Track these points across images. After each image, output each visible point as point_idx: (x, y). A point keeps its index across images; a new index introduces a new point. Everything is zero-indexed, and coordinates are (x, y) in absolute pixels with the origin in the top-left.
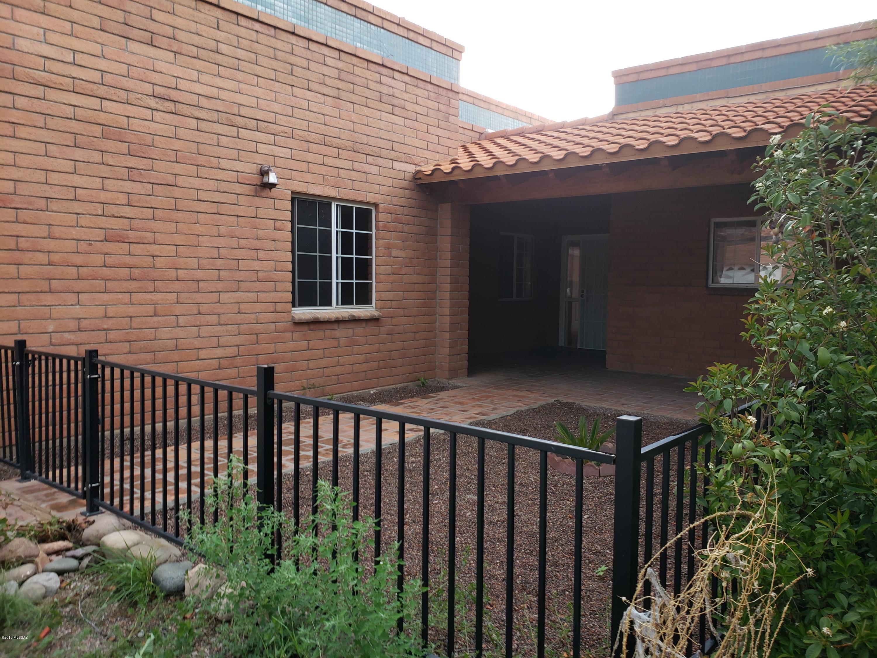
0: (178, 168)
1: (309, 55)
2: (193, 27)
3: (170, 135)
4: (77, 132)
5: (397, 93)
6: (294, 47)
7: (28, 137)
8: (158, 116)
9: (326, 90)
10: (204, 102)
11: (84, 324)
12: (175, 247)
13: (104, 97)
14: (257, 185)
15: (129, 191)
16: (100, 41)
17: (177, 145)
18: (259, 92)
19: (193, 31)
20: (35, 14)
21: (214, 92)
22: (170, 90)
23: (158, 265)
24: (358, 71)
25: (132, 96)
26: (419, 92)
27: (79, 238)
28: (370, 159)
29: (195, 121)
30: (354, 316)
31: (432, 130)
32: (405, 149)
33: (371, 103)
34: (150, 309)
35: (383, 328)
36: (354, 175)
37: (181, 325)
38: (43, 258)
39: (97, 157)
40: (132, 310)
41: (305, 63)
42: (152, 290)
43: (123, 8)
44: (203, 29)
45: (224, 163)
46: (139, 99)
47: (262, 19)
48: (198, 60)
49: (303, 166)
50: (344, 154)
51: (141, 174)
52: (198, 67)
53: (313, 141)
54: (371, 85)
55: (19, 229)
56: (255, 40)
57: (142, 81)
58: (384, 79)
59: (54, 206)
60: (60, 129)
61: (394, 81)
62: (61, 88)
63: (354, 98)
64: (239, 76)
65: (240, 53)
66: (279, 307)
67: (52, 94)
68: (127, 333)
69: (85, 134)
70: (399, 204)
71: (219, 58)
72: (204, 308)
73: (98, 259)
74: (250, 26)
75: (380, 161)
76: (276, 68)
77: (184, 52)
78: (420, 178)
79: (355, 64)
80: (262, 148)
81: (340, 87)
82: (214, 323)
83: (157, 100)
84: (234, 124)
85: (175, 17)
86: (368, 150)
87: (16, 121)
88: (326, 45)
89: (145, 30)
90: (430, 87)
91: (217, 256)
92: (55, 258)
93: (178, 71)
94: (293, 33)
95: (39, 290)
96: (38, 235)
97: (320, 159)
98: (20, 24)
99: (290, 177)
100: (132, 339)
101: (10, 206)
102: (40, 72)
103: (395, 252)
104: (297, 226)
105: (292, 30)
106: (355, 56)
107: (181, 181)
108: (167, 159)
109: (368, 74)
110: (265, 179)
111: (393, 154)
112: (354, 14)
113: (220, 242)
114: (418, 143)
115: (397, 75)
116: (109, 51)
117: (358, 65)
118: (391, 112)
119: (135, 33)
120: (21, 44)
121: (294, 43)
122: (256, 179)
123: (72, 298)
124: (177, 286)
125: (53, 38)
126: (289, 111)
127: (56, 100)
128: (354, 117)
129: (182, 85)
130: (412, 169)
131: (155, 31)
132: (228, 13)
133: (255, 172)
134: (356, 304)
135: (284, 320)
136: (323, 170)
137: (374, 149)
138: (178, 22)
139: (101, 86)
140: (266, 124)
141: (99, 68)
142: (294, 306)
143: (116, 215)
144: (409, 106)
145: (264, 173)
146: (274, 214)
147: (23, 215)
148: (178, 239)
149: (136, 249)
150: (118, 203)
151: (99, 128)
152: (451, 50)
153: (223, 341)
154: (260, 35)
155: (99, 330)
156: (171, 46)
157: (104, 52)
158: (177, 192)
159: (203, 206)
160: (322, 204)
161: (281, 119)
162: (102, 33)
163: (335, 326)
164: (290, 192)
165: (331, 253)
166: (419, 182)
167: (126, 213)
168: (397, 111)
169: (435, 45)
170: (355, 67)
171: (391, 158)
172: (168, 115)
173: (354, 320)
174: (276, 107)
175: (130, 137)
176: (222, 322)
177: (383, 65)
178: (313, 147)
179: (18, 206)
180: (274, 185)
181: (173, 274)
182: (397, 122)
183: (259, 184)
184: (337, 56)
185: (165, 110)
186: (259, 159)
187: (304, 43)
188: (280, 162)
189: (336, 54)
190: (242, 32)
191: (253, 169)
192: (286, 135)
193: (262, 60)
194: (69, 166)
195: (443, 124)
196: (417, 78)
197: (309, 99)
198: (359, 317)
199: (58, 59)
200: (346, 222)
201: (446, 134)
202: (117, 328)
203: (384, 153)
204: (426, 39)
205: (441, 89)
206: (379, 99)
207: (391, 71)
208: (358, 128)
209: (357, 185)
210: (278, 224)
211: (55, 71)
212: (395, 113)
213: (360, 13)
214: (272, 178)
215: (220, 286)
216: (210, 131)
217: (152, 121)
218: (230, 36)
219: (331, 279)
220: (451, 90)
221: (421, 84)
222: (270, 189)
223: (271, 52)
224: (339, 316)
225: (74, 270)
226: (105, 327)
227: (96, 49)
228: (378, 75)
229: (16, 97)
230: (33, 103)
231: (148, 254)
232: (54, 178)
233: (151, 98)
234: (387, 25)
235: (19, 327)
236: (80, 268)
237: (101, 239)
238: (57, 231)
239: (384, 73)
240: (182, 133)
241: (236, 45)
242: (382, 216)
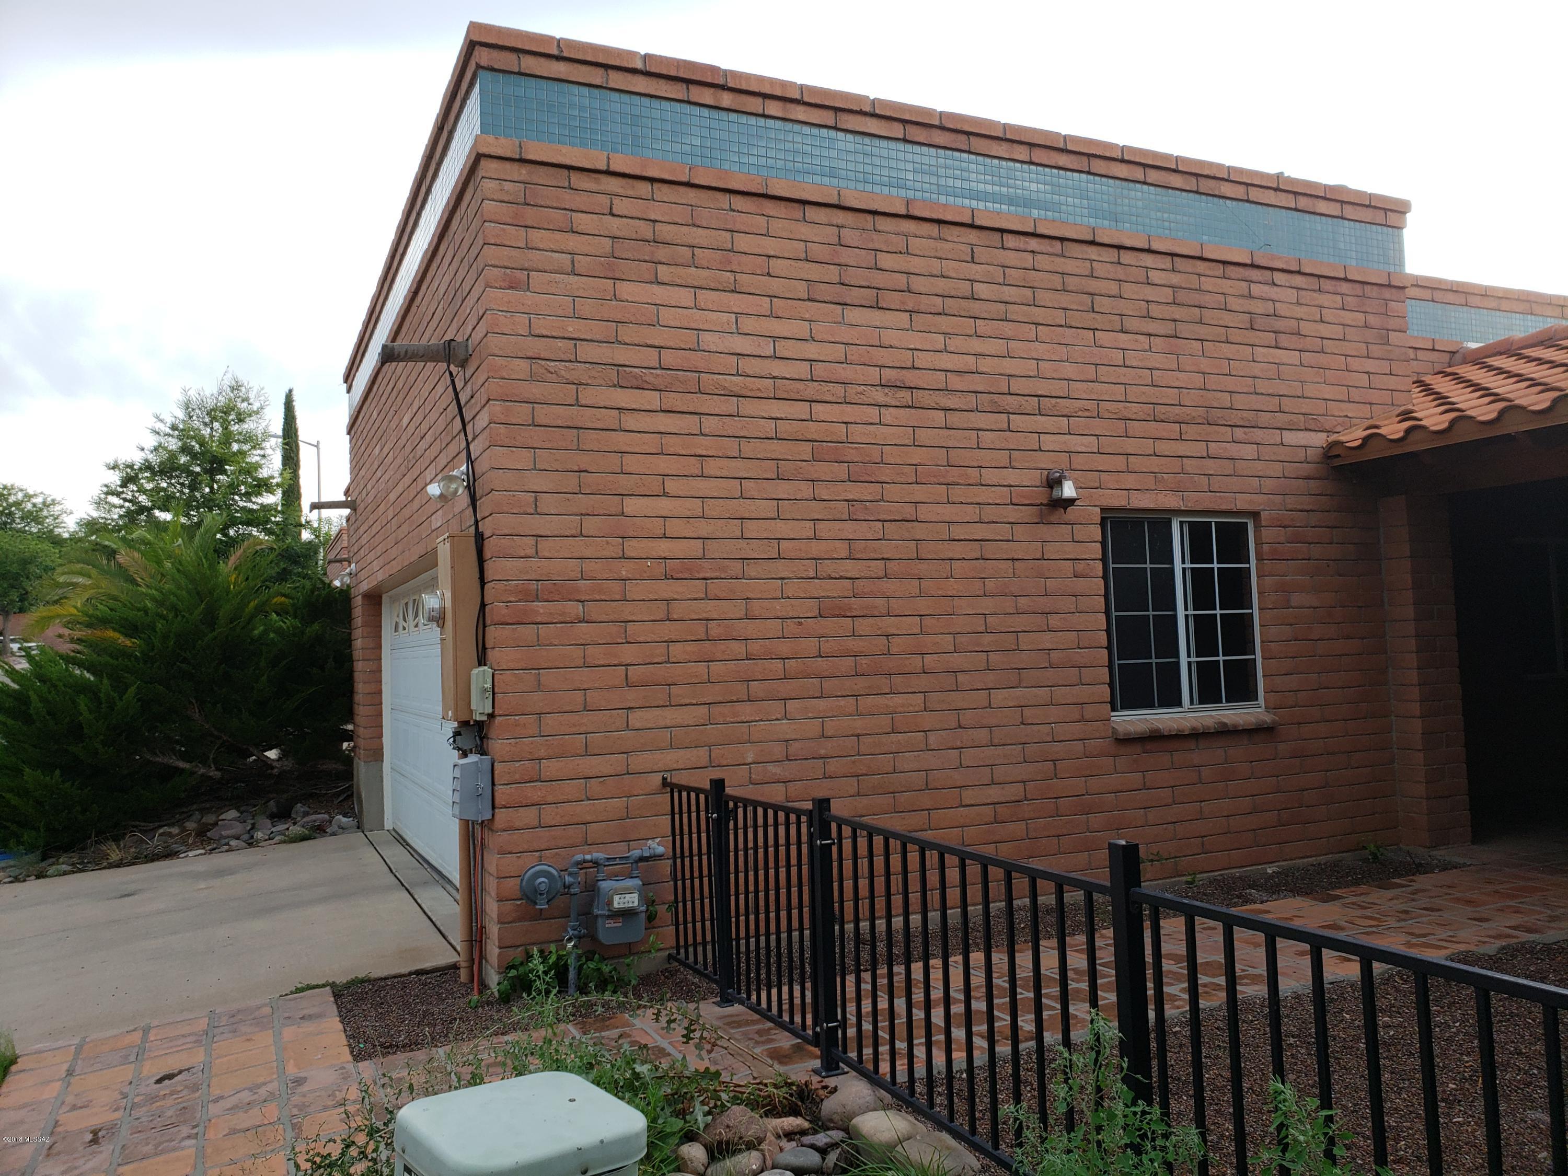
0: (919, 493)
1: (1120, 273)
2: (936, 266)
3: (907, 442)
4: (779, 457)
5: (1282, 309)
6: (1095, 264)
7: (719, 474)
8: (889, 415)
9: (1152, 327)
10: (956, 382)
11: (795, 747)
12: (918, 618)
13: (814, 398)
14: (1041, 504)
15: (851, 537)
16: (807, 316)
17: (917, 455)
18: (1039, 350)
19: (935, 272)
20: (724, 294)
21: (970, 362)
22: (904, 372)
23: (894, 650)
24: (1207, 284)
25: (852, 390)
26: (1324, 299)
27: (785, 614)
28: (1239, 433)
29: (941, 413)
30: (1225, 724)
31: (1355, 364)
32: (1306, 405)
33: (1235, 335)
34: (884, 722)
35: (1282, 747)
36: (1211, 466)
37: (932, 747)
38: (738, 648)
39: (805, 490)
40: (859, 724)
41: (1113, 288)
42: (887, 691)
43: (837, 261)
44: (950, 267)
45: (989, 476)
46: (861, 393)
47: (1041, 230)
48: (944, 317)
49: (1120, 463)
50: (1191, 431)
51: (866, 508)
52: (944, 329)
53: (1133, 417)
54: (1234, 303)
55: (710, 609)
56: (1030, 266)
57: (865, 365)
58: (1256, 289)
59: (752, 570)
60: (759, 456)
61: (1275, 288)
62: (759, 395)
63: (1202, 331)
64: (1008, 329)
65: (1009, 293)
66: (1089, 711)
67: (748, 407)
68: (854, 762)
69: (790, 458)
70: (1299, 507)
71: (976, 308)
72: (967, 718)
73: (810, 645)
74: (1022, 246)
75: (1258, 435)
76: (1064, 306)
77: (922, 308)
78: (1338, 456)
79: (1202, 272)
80: (1048, 442)
81: (1177, 317)
82: (984, 743)
83: (886, 390)
84: (1001, 409)
85: (909, 258)
86: (1235, 418)
87: (704, 453)
88: (1149, 251)
89: (869, 287)
90: (1345, 287)
91: (982, 629)
92: (755, 647)
93: (915, 340)
94: (1093, 243)
95: (734, 698)
96: (733, 616)
97: (1147, 446)
98: (706, 313)
99: (1097, 485)
100: (861, 772)
101: (698, 576)
102: (733, 378)
103: (1296, 599)
104: (1112, 566)
105: (1089, 237)
106: (1201, 258)
107: (924, 512)
108: (902, 480)
109: (1226, 286)
110: (1056, 493)
111: (1282, 419)
112: (1195, 189)
113: (987, 605)
114: (1328, 392)
115: (1279, 278)
116: (820, 330)
117: (1208, 273)
118: (1274, 343)
119: (855, 295)
120: (709, 340)
121: (1094, 257)
122: (1041, 495)
123: (776, 708)
124: (923, 682)
125: (748, 324)
126: (1090, 372)
127: (753, 414)
128: (1205, 365)
129: (923, 360)
130: (1319, 440)
131: (881, 286)
132: (988, 232)
133: (1038, 484)
134: (1227, 701)
135: (1098, 735)
136: (1154, 464)
137: (1245, 414)
138: (916, 264)
139: (810, 384)
140: (1054, 401)
141: (807, 357)
142: (1113, 710)
143: (833, 575)
144: (1306, 328)
145: (1054, 483)
146: (1072, 550)
147: (715, 587)
148: (922, 605)
149: (863, 626)
150: (836, 556)
151: (808, 447)
152: (1382, 212)
153: (999, 773)
154: (1039, 257)
155: (813, 758)
156: (903, 303)
157: (814, 331)
158: (919, 531)
159: (957, 550)
160: (1153, 523)
161: (1079, 389)
162: (810, 304)
163: (1192, 744)
164: (1098, 510)
165: (1174, 608)
166: (1337, 462)
167: (847, 571)
168: (1284, 340)
169: (1349, 211)
170: (1202, 278)
171: (1279, 425)
172: (902, 410)
173: (1225, 732)
174: (1069, 370)
175: (851, 454)
176: (996, 741)
177: (1253, 266)
178: (1135, 428)
179: (708, 575)
180: (1071, 501)
181: (917, 661)
182: (1285, 360)
183: (1045, 502)
184: (1168, 265)
185: (898, 404)
186: (1045, 461)
187: (1112, 255)
188: (1078, 461)
189: (1166, 262)
190: (1010, 258)
191: (1035, 478)
192: (1087, 414)
193: (1044, 297)
194: (769, 508)
195: (1375, 350)
196: (1319, 276)
197: (1124, 347)
198: (1235, 726)
199: (754, 353)
200: (1199, 550)
201: (1384, 366)
202: (840, 754)
203: (1265, 419)
204: (1332, 204)
205: (1368, 288)
206: (1248, 326)
207: (1269, 273)
208: (1212, 382)
209: (1216, 483)
210: (1080, 566)
211: (751, 373)
212: (1280, 345)
213: (1205, 185)
214: (1068, 490)
215: (990, 678)
216: (965, 426)
217: (880, 423)
218: (991, 268)
219: (1178, 656)
220: (1389, 286)
221: (1327, 285)
222: (1065, 509)
223: (1057, 281)
224: (1196, 724)
225: (779, 664)
226: (823, 752)
227: (802, 329)
228: (1244, 284)
229: (703, 418)
230: (724, 423)
231: (879, 633)
232: (752, 528)
233: (878, 388)
234: (1254, 194)
235: (710, 756)
236: (786, 661)
237: (813, 615)
238: (756, 607)
239: (1254, 278)
240: (924, 436)
241: (1001, 281)
242: (1266, 534)
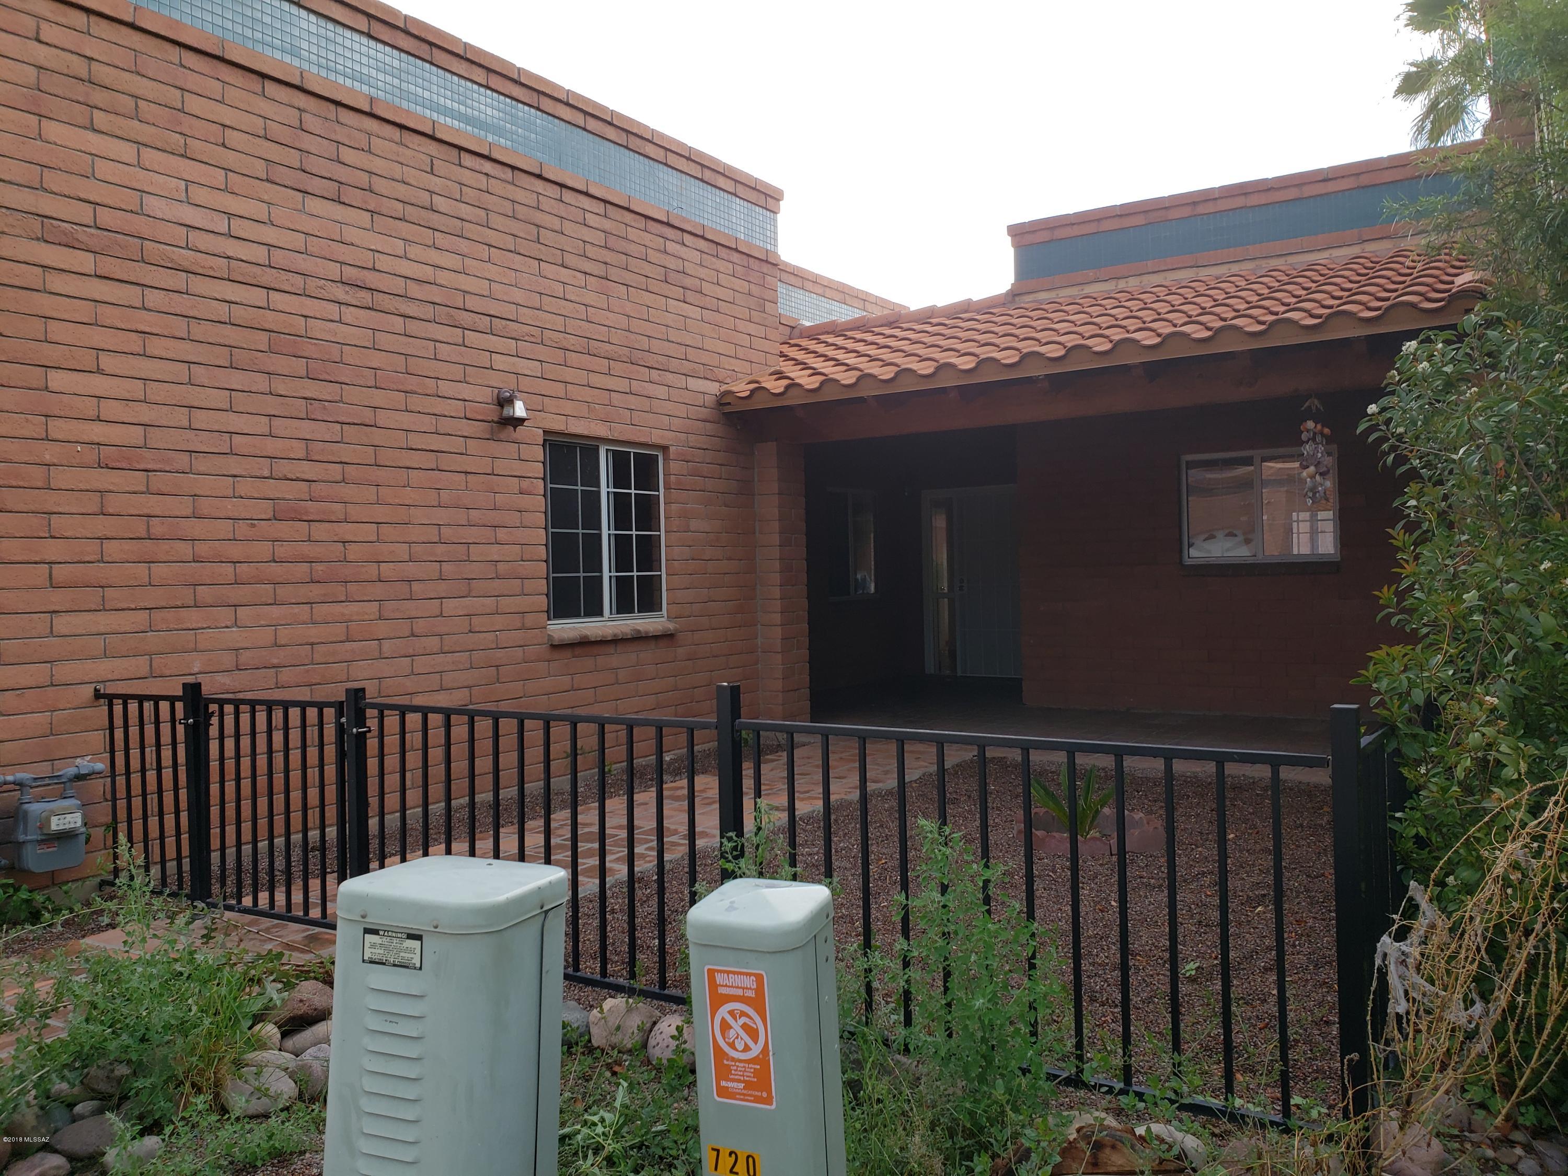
0: (379, 398)
1: (562, 210)
2: (397, 172)
3: (367, 344)
4: (233, 344)
5: (689, 268)
6: (541, 197)
7: (164, 355)
8: (349, 314)
9: (588, 266)
10: (415, 290)
11: (245, 657)
12: (375, 525)
13: (272, 286)
14: (493, 421)
15: (308, 437)
16: (266, 198)
17: (376, 359)
18: (491, 271)
19: (397, 177)
20: (171, 156)
21: (427, 272)
22: (365, 272)
23: (350, 557)
24: (633, 234)
25: (312, 283)
26: (720, 264)
27: (236, 515)
28: (655, 374)
29: (401, 319)
30: (639, 631)
31: (741, 325)
32: (705, 358)
33: (654, 286)
34: (339, 630)
35: (680, 651)
36: (633, 402)
37: (386, 655)
38: (184, 549)
39: (261, 382)
40: (314, 633)
41: (556, 223)
42: (343, 599)
43: (298, 146)
44: (411, 175)
45: (445, 388)
46: (321, 288)
47: (495, 155)
48: (405, 223)
49: (559, 389)
50: (617, 367)
51: (325, 408)
52: (404, 235)
53: (572, 348)
54: (653, 256)
55: (153, 504)
56: (484, 188)
57: (325, 258)
58: (672, 247)
59: (201, 464)
60: (210, 340)
61: (685, 248)
62: (212, 273)
63: (628, 277)
64: (464, 246)
65: (465, 211)
66: (530, 619)
67: (199, 285)
68: (307, 671)
69: (245, 346)
70: (699, 446)
71: (435, 220)
72: (420, 626)
73: (263, 550)
74: (478, 168)
75: (669, 378)
76: (515, 233)
77: (385, 212)
78: (729, 404)
79: (628, 222)
80: (500, 362)
81: (608, 261)
82: (435, 650)
83: (347, 288)
84: (457, 324)
85: (371, 157)
86: (651, 360)
87: (147, 329)
88: (587, 194)
89: (330, 179)
90: (735, 257)
91: (436, 539)
92: (203, 549)
93: (377, 242)
94: (539, 177)
95: (179, 603)
96: (178, 514)
97: (582, 377)
98: (151, 173)
99: (540, 408)
100: (314, 681)
101: (138, 467)
102: (181, 250)
103: (694, 524)
104: (549, 486)
105: (537, 171)
106: (628, 209)
107: (383, 418)
108: (362, 383)
109: (647, 238)
110: (507, 412)
111: (687, 366)
112: (625, 144)
113: (441, 516)
114: (722, 347)
115: (688, 239)
116: (278, 214)
117: (633, 224)
118: (682, 298)
119: (315, 185)
120: (154, 205)
121: (540, 191)
122: (492, 412)
123: (225, 615)
124: (379, 590)
125: (200, 195)
126: (535, 300)
127: (205, 294)
128: (629, 308)
129: (384, 263)
130: (714, 388)
131: (343, 180)
132: (447, 147)
133: (490, 401)
134: (639, 612)
135: (536, 642)
136: (588, 394)
137: (660, 358)
138: (378, 165)
139: (267, 270)
140: (504, 322)
141: (264, 241)
142: (549, 619)
143: (289, 476)
144: (707, 288)
145: (504, 402)
146: (518, 468)
147: (159, 481)
148: (380, 513)
149: (320, 531)
150: (292, 456)
151: (264, 336)
152: (763, 197)
153: (448, 679)
154: (492, 181)
155: (265, 667)
156: (365, 202)
157: (272, 215)
158: (377, 436)
159: (415, 459)
160: (584, 449)
161: (526, 315)
162: (269, 185)
163: (611, 649)
164: (541, 431)
165: (600, 528)
166: (728, 409)
167: (303, 472)
168: (690, 296)
169: (740, 190)
170: (629, 228)
171: (684, 372)
172: (362, 311)
173: (639, 638)
174: (518, 295)
175: (309, 349)
176: (446, 649)
177: (668, 224)
178: (572, 358)
179: (149, 467)
180: (521, 421)
181: (372, 570)
182: (691, 315)
183: (496, 419)
184: (602, 211)
185: (358, 304)
186: (496, 380)
187: (556, 191)
188: (525, 383)
189: (599, 208)
190: (467, 176)
191: (487, 395)
192: (533, 339)
193: (497, 221)
194: (220, 399)
195: (756, 315)
196: (717, 244)
197: (565, 281)
198: (646, 632)
199: (207, 228)
200: (620, 479)
201: (761, 331)
202: (293, 662)
203: (674, 364)
204: (729, 181)
205: (751, 260)
206: (663, 279)
207: (681, 233)
208: (636, 325)
209: (637, 417)
210: (525, 484)
211: (202, 249)
212: (687, 300)
213: (634, 143)
214: (519, 410)
215: (442, 588)
216: (423, 335)
217: (340, 322)
218: (449, 183)
219: (601, 571)
220: (767, 261)
221: (723, 252)
222: (515, 428)
223: (507, 207)
224: (616, 631)
225: (229, 568)
226: (275, 661)
227: (260, 211)
228: (662, 240)
229: (147, 291)
230: (171, 299)
231: (336, 539)
232: (202, 419)
233: (339, 284)
234: (672, 159)
235: (151, 666)
236: (238, 565)
237: (267, 517)
238: (205, 506)
239: (669, 236)
240: (384, 340)
241: (458, 197)
242: (674, 466)
